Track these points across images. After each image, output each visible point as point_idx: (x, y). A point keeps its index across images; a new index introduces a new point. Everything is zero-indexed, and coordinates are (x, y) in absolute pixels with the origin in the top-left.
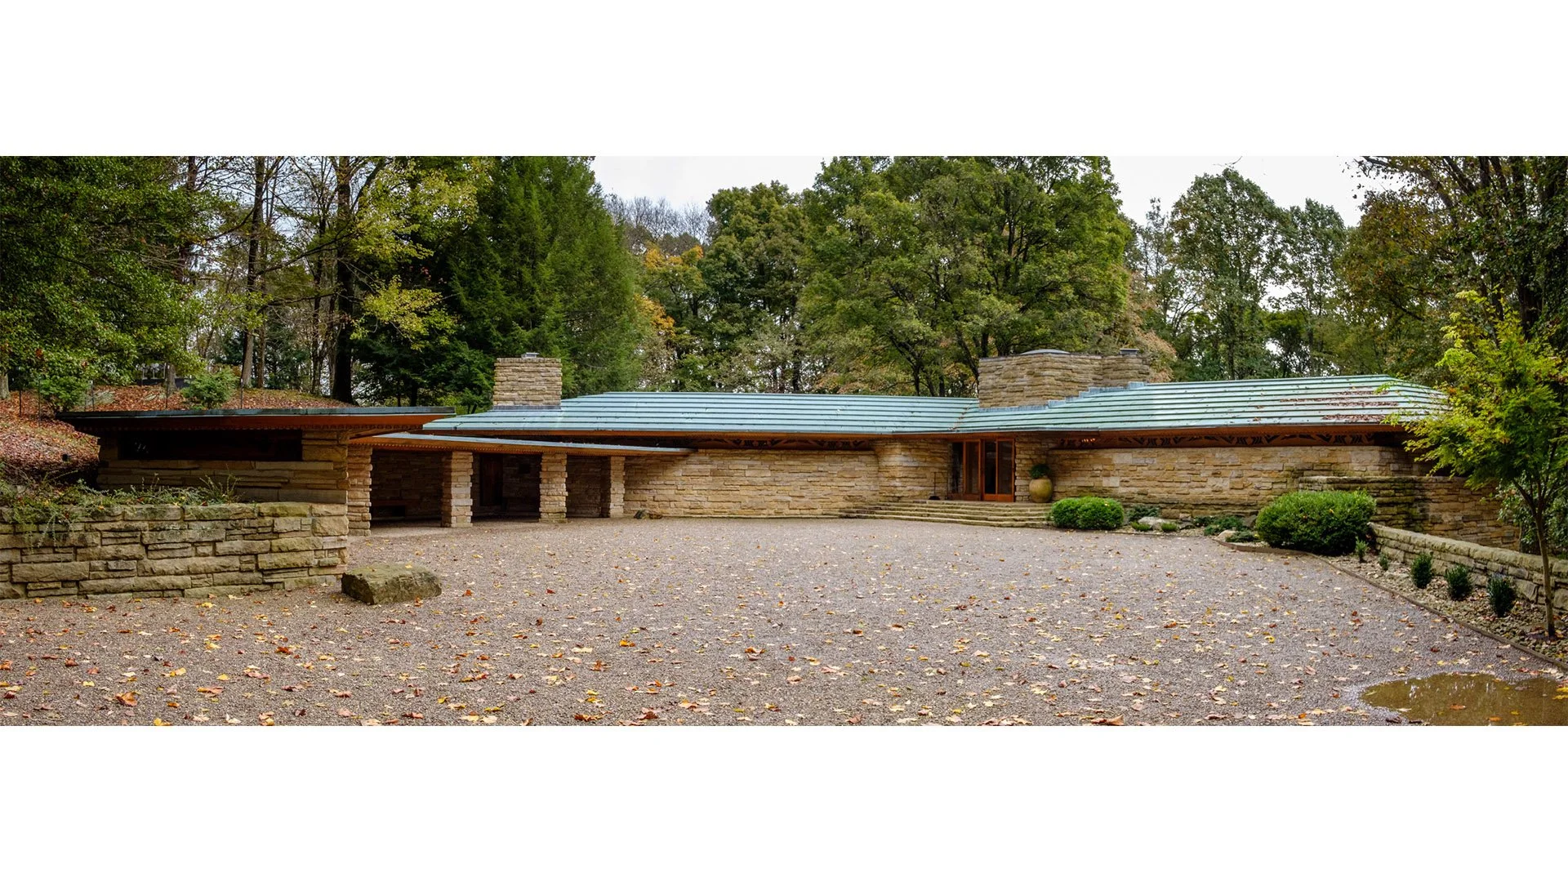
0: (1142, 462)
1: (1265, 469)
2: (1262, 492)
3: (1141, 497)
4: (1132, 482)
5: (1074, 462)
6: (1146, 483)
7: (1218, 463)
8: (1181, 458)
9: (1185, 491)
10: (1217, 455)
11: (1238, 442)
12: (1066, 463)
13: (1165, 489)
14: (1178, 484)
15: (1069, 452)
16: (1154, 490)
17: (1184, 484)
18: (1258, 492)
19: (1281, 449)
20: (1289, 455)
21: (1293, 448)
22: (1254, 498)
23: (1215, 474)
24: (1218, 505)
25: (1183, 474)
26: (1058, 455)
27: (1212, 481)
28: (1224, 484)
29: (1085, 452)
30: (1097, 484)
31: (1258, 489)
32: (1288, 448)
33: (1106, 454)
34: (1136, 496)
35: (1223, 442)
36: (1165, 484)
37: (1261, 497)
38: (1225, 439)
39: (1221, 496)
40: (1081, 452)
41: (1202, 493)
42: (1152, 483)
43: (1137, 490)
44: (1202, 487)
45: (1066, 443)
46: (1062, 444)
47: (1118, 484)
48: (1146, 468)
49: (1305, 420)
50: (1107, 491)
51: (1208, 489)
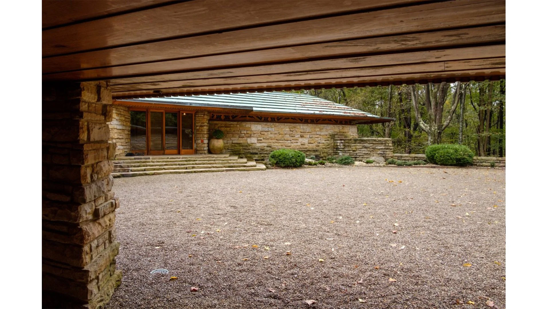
0: (267, 130)
1: (322, 134)
2: (320, 145)
3: (269, 148)
4: (263, 141)
5: (228, 129)
6: (270, 141)
7: (302, 131)
8: (285, 128)
9: (290, 145)
10: (302, 127)
11: (305, 121)
12: (223, 129)
13: (280, 144)
14: (286, 141)
15: (224, 123)
16: (275, 144)
17: (289, 141)
18: (319, 144)
19: (326, 125)
20: (329, 128)
21: (330, 125)
22: (318, 147)
23: (302, 137)
24: (304, 151)
25: (287, 137)
26: (216, 124)
27: (301, 140)
28: (305, 141)
29: (235, 123)
30: (244, 142)
31: (319, 143)
32: (328, 125)
33: (248, 125)
34: (266, 148)
35: (299, 121)
36: (280, 141)
37: (320, 147)
38: (299, 119)
39: (304, 147)
40: (232, 123)
41: (297, 146)
42: (274, 141)
43: (266, 145)
44: (297, 143)
45: (215, 117)
46: (213, 117)
47: (256, 141)
48: (269, 133)
49: (332, 113)
50: (250, 145)
51: (299, 144)
